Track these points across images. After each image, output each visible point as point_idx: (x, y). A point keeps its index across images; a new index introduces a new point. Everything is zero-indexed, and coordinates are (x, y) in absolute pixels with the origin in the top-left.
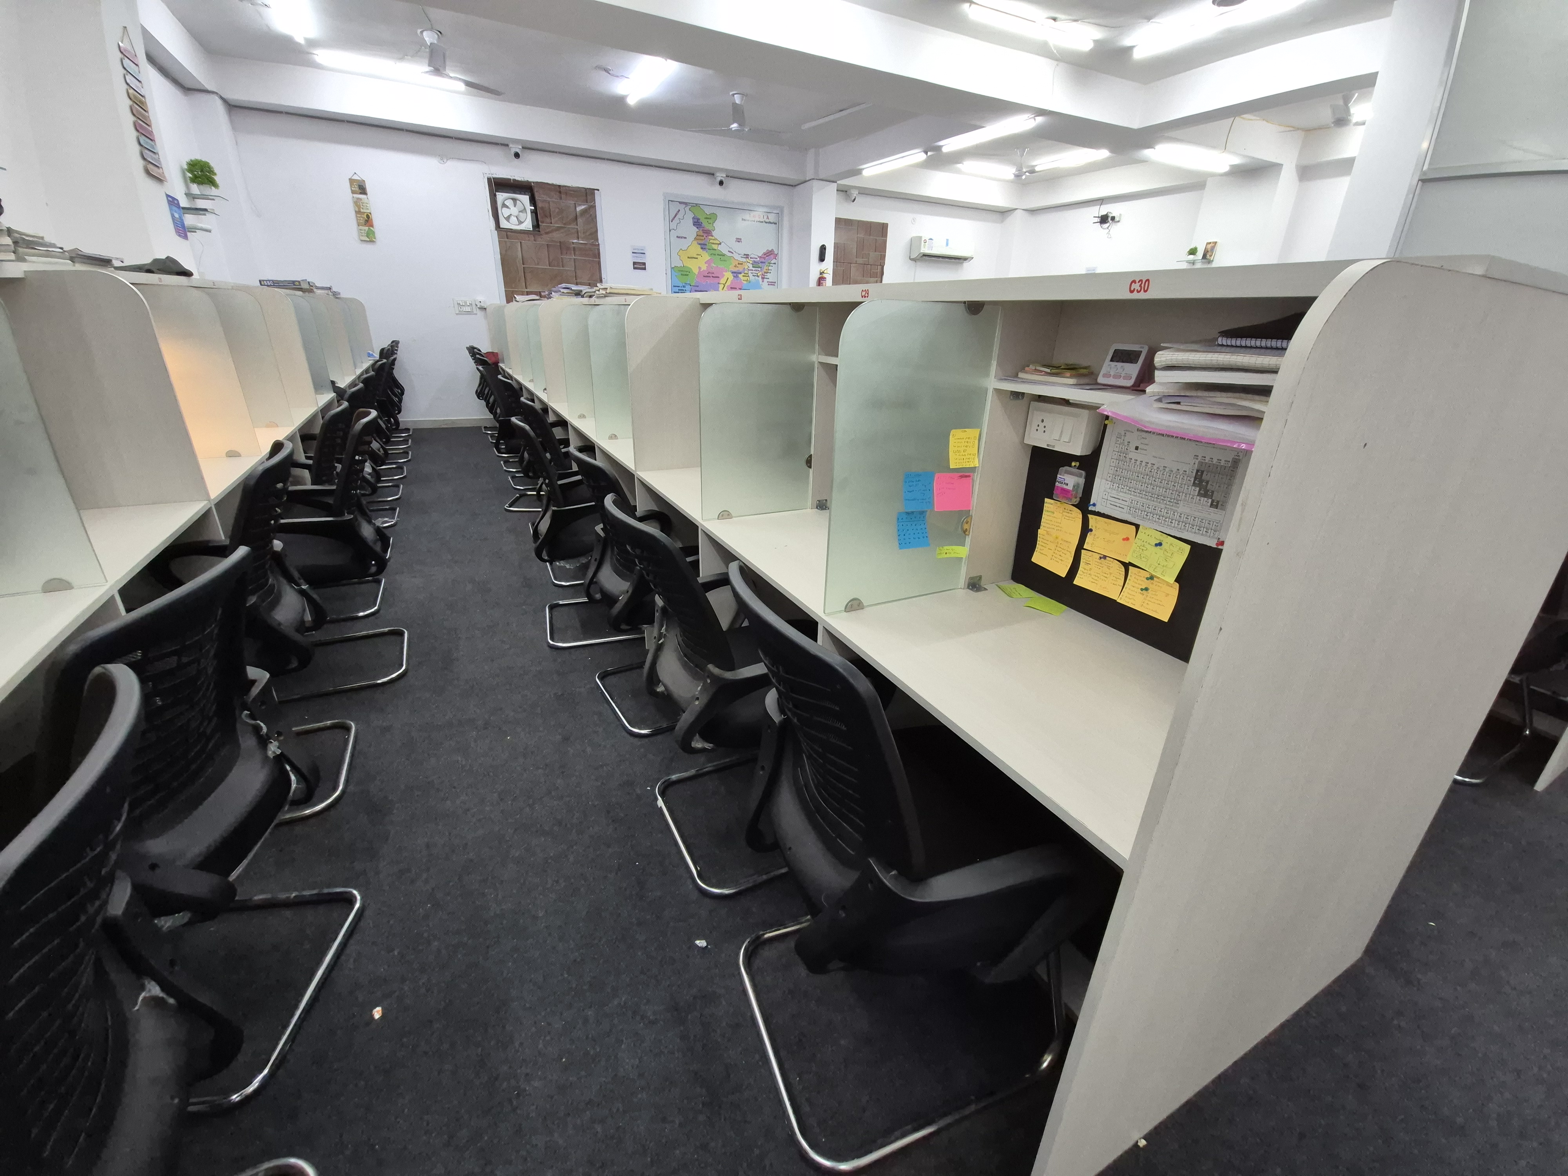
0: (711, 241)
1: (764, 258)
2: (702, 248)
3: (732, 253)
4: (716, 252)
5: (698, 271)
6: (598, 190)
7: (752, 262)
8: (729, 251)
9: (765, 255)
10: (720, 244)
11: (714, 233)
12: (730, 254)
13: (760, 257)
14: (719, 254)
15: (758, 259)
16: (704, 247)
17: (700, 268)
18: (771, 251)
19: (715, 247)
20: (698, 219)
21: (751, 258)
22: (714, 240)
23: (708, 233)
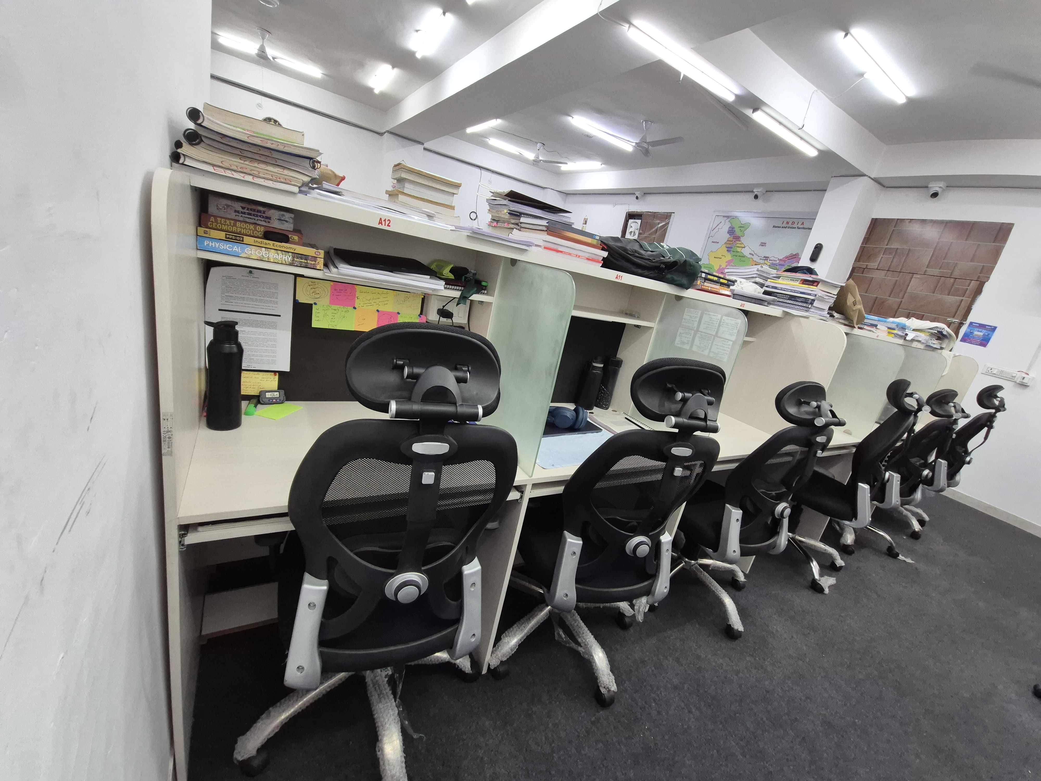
0: (738, 245)
1: (785, 261)
2: (728, 251)
3: (753, 255)
4: (738, 254)
5: (718, 268)
6: (674, 213)
7: (769, 264)
8: (750, 254)
9: (787, 258)
10: (744, 247)
11: (742, 239)
12: (751, 256)
13: (781, 260)
14: (741, 255)
15: (778, 262)
16: (729, 249)
17: (720, 266)
18: (795, 255)
19: (739, 249)
20: (733, 228)
21: (770, 260)
22: (740, 244)
23: (737, 238)
